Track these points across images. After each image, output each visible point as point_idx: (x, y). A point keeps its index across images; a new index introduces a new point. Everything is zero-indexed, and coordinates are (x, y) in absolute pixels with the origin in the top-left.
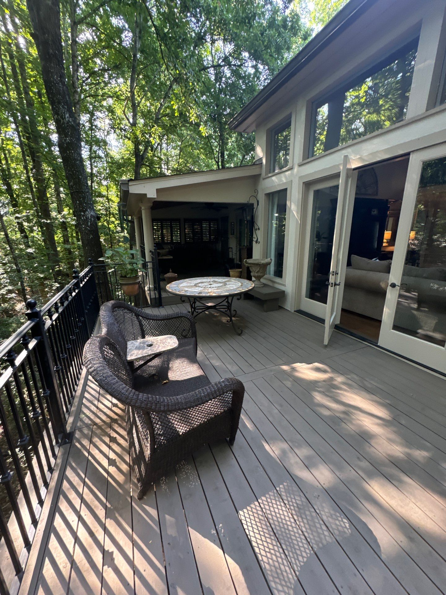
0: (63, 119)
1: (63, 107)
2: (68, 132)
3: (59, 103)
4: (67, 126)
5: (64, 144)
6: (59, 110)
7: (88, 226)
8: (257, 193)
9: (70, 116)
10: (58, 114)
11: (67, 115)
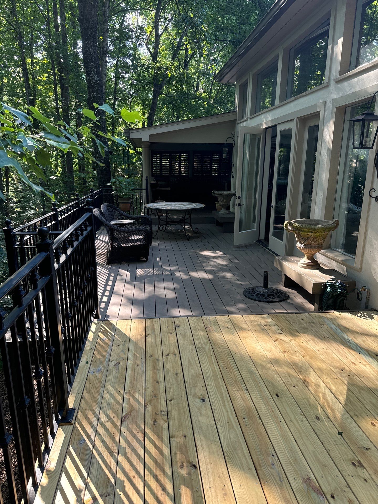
0: (93, 80)
1: (94, 71)
2: (95, 89)
3: (91, 68)
4: (95, 84)
5: (92, 98)
6: (91, 73)
7: (102, 160)
8: (233, 135)
9: (98, 77)
10: (90, 77)
11: (96, 76)
